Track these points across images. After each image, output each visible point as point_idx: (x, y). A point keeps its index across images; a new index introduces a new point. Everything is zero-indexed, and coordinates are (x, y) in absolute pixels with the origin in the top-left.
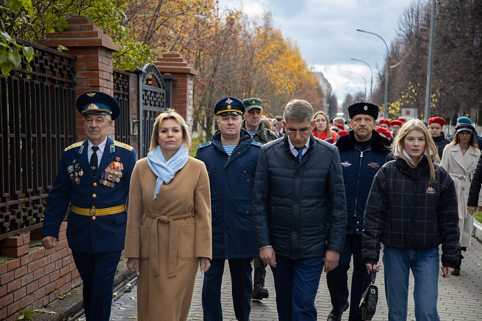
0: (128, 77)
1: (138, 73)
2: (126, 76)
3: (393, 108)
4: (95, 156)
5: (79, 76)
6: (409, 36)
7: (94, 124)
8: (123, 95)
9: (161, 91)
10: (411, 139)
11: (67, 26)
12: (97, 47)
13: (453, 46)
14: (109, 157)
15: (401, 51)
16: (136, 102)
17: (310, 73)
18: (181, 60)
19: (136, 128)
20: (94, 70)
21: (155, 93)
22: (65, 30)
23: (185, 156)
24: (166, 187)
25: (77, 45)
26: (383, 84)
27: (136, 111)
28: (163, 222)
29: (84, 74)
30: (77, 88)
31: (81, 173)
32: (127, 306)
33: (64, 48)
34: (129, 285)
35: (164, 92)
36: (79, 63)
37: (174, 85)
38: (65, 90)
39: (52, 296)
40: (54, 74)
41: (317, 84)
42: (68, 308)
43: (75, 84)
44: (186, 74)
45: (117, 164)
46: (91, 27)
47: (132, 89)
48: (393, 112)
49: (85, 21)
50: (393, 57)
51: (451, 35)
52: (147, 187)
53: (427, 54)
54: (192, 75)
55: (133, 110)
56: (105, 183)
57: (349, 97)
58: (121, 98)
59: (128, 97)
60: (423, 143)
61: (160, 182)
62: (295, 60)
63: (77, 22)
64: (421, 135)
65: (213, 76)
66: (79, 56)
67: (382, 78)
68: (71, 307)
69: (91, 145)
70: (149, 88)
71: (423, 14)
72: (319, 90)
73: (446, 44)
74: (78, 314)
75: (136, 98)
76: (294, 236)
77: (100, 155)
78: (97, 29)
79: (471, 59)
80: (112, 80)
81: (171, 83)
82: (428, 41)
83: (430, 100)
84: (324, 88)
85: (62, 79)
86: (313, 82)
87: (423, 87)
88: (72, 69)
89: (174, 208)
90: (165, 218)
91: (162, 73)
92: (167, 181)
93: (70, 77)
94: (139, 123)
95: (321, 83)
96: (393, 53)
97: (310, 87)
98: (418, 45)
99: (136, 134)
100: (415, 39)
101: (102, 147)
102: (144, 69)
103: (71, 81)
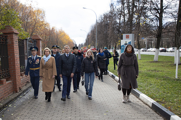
0: (23, 41)
1: (26, 39)
2: (23, 40)
3: (89, 46)
4: (34, 58)
5: (8, 41)
6: (91, 31)
7: (34, 52)
8: (22, 45)
9: (33, 44)
10: (89, 53)
11: (5, 28)
12: (13, 33)
13: (100, 33)
14: (37, 58)
15: (90, 34)
16: (26, 47)
17: (71, 40)
18: (38, 36)
19: (26, 53)
20: (12, 39)
21: (32, 44)
22: (4, 29)
23: (50, 56)
24: (46, 62)
25: (7, 32)
26: (86, 41)
27: (26, 49)
28: (47, 69)
29: (10, 40)
30: (8, 44)
31: (31, 62)
32: (23, 100)
33: (2, 33)
34: (25, 93)
35: (34, 44)
36: (8, 37)
37: (37, 42)
38: (4, 44)
39: (2, 99)
40: (3, 41)
41: (73, 42)
42: (6, 103)
43: (7, 43)
44: (39, 39)
45: (38, 60)
46: (11, 28)
47: (25, 44)
48: (89, 47)
49: (10, 26)
50: (88, 36)
51: (100, 31)
52: (43, 63)
53: (96, 35)
54: (41, 40)
55: (25, 49)
56: (36, 63)
57: (79, 44)
58: (22, 46)
59: (24, 45)
60: (91, 54)
61: (45, 62)
62: (68, 37)
63: (7, 27)
64: (90, 52)
65: (49, 40)
66: (8, 35)
67: (86, 40)
68: (7, 102)
69: (33, 56)
70: (30, 43)
71: (94, 26)
72: (73, 43)
73: (99, 33)
74: (9, 104)
75: (26, 46)
76: (68, 71)
77: (35, 58)
78: (12, 28)
79: (104, 35)
80: (18, 41)
81: (36, 42)
82: (95, 32)
83: (97, 44)
84: (74, 43)
85: (3, 42)
86: (72, 41)
87: (95, 42)
88: (6, 39)
89: (49, 66)
90: (47, 68)
91: (33, 39)
92: (47, 61)
93: (6, 41)
94: (27, 52)
95: (74, 42)
96: (88, 35)
97: (71, 42)
98: (93, 33)
99: (26, 55)
100: (93, 32)
101: (35, 57)
102: (28, 39)
103: (6, 42)
